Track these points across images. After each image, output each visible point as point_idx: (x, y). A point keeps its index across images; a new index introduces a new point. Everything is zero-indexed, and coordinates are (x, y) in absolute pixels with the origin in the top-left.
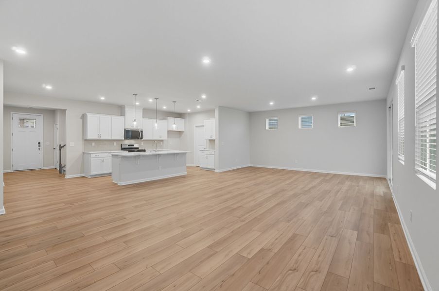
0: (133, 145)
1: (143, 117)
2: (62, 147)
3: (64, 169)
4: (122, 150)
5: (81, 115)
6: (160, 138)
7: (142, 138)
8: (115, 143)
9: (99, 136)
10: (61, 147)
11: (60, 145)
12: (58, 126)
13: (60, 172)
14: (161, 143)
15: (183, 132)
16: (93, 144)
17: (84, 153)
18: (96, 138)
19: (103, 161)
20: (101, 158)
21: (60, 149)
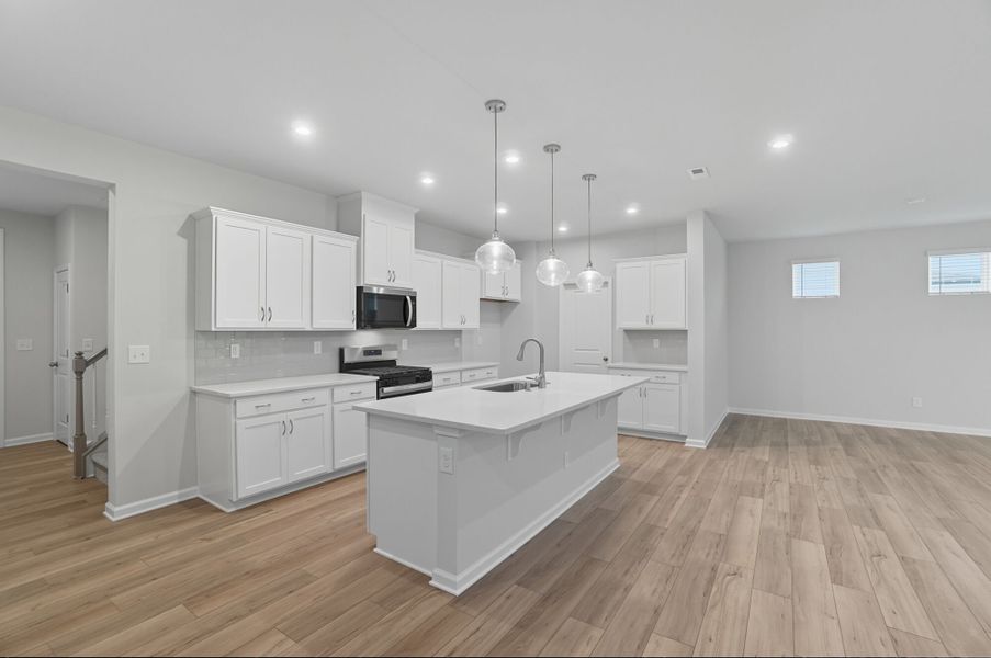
0: (378, 352)
1: (416, 247)
2: (88, 363)
3: (97, 457)
4: (341, 371)
5: (182, 221)
6: (463, 322)
7: (414, 324)
8: (318, 346)
9: (266, 313)
10: (81, 364)
11: (80, 354)
12: (70, 277)
13: (80, 472)
14: (457, 339)
15: (514, 303)
16: (236, 350)
17: (194, 393)
18: (253, 323)
19: (287, 429)
20: (282, 417)
21: (79, 373)
